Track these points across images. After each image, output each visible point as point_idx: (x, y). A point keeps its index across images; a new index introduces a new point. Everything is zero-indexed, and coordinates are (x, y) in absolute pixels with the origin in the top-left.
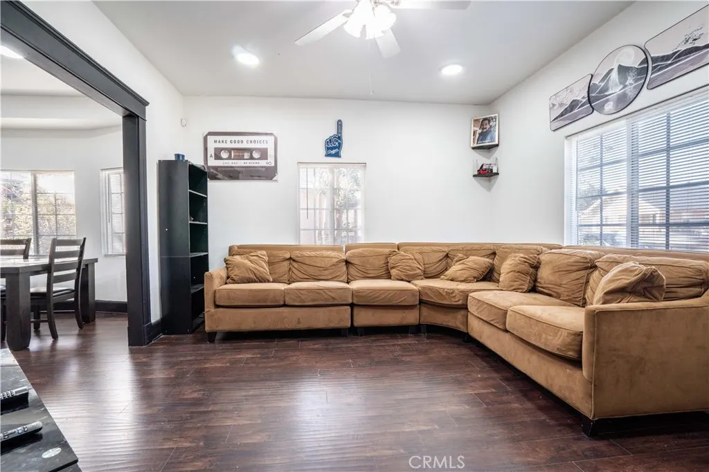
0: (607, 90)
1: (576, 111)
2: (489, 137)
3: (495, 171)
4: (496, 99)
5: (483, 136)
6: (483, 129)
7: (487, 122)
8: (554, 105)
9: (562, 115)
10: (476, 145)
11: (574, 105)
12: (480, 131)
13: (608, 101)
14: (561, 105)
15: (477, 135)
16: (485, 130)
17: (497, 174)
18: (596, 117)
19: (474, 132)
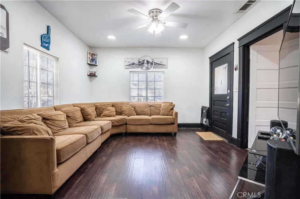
0: (144, 64)
1: (134, 66)
2: (94, 61)
3: (96, 75)
4: (97, 48)
5: (92, 60)
6: (92, 57)
7: (94, 55)
8: (126, 61)
9: (129, 65)
10: (89, 63)
11: (133, 64)
12: (91, 58)
13: (143, 67)
14: (129, 62)
15: (90, 59)
16: (93, 58)
17: (97, 76)
18: (139, 69)
19: (89, 57)
